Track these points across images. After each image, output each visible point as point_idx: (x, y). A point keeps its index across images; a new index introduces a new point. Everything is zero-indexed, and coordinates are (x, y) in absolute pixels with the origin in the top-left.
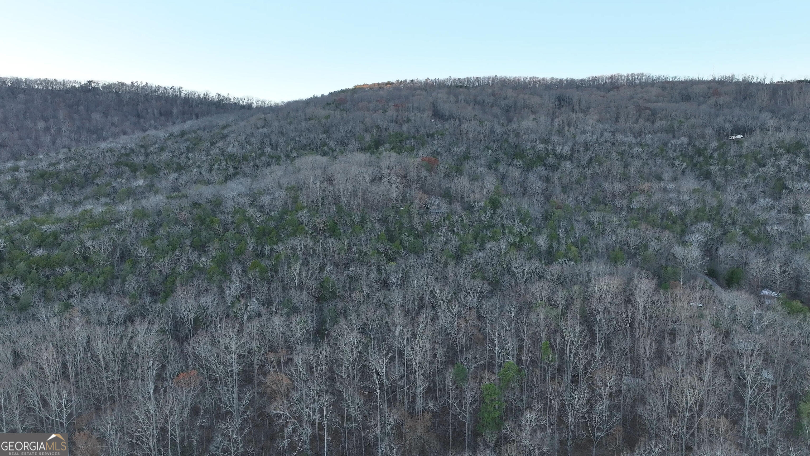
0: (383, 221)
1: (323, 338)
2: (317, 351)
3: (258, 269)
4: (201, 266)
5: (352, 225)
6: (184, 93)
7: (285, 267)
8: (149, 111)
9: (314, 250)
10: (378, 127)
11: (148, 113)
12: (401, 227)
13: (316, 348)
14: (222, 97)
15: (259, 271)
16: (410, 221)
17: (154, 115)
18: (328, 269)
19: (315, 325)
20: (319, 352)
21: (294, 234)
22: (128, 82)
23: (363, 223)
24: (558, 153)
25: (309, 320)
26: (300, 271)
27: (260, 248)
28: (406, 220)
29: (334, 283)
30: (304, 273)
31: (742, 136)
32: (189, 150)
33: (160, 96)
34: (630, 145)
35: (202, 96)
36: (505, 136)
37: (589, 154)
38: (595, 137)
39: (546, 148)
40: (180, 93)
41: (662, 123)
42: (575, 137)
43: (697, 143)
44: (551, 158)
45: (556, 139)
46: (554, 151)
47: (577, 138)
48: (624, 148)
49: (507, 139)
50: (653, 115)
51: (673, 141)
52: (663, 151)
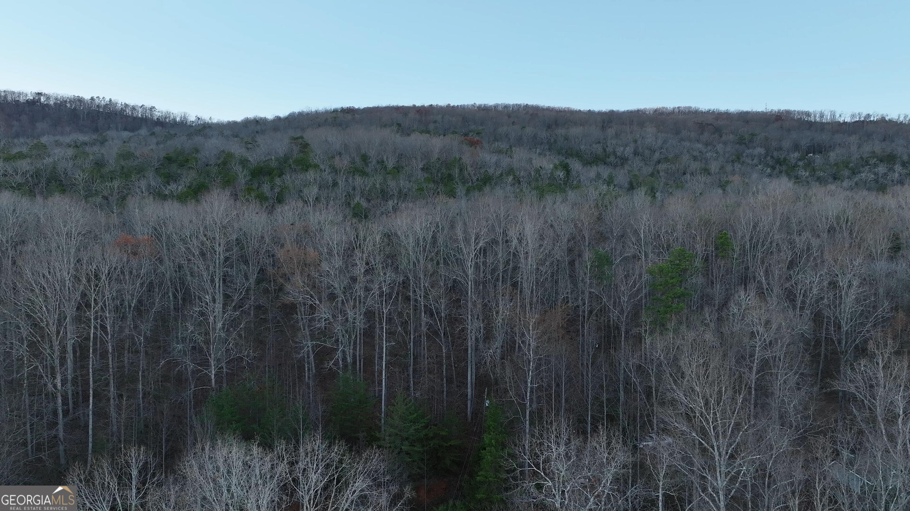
6: (156, 115)
10: (399, 125)
24: (618, 154)
33: (127, 117)
34: (700, 152)
35: (178, 119)
36: (552, 140)
37: (657, 155)
38: (660, 142)
39: (605, 150)
40: (151, 115)
41: (731, 137)
42: (635, 141)
43: (775, 154)
44: (612, 159)
45: (614, 142)
46: (614, 153)
47: (639, 142)
48: (695, 153)
49: (555, 141)
50: (718, 130)
51: (748, 151)
52: (738, 158)
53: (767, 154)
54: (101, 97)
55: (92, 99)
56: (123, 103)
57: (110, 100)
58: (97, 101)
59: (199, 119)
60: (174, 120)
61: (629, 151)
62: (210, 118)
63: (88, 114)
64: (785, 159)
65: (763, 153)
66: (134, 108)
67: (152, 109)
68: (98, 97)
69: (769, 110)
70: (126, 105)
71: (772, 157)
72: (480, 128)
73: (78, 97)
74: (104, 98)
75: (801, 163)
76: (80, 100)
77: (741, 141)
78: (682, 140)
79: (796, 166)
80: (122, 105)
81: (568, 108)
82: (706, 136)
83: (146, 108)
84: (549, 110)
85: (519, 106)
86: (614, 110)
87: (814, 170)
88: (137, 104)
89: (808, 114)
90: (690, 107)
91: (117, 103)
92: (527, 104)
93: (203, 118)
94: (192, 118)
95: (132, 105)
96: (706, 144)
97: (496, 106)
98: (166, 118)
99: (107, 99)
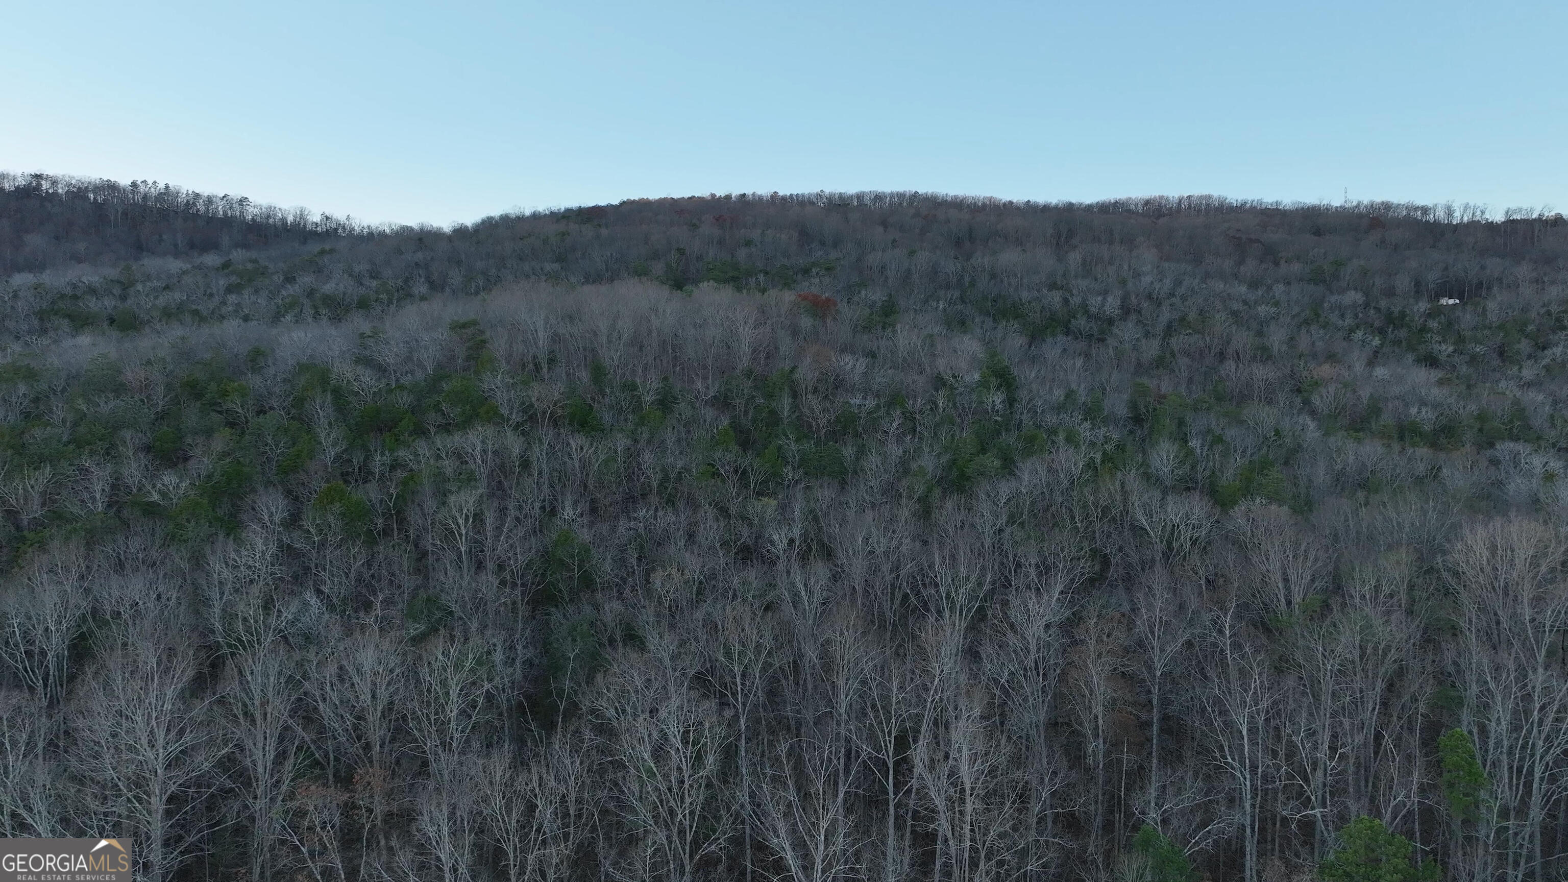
0: (722, 402)
1: (549, 727)
2: (522, 778)
3: (337, 507)
4: (156, 497)
5: (637, 406)
6: (251, 212)
7: (430, 505)
8: (165, 237)
9: (525, 464)
10: (681, 251)
11: (161, 240)
12: (774, 419)
13: (520, 763)
14: (334, 226)
15: (343, 515)
16: (795, 407)
17: (176, 245)
18: (568, 512)
19: (518, 675)
20: (535, 778)
21: (465, 424)
22: (124, 181)
23: (665, 403)
24: (1093, 310)
25: (498, 657)
26: (478, 517)
27: (357, 458)
28: (786, 402)
29: (588, 551)
30: (490, 519)
31: (1458, 301)
32: (229, 290)
33: (197, 215)
34: (1245, 302)
35: (290, 219)
36: (967, 279)
37: (1166, 315)
38: (1168, 283)
39: (1066, 301)
40: (242, 213)
41: (1296, 267)
42: (1123, 282)
43: (1383, 303)
44: (1081, 322)
45: (1083, 283)
46: (1084, 306)
47: (1130, 284)
48: (1236, 306)
49: (973, 284)
50: (1270, 254)
51: (1334, 298)
52: (1317, 315)
53: (1367, 305)
54: (150, 182)
55: (134, 184)
56: (190, 192)
57: (167, 187)
58: (142, 189)
59: (327, 218)
60: (284, 220)
61: (1112, 305)
62: (348, 218)
63: (125, 214)
64: (1403, 315)
65: (1360, 302)
66: (210, 200)
67: (243, 201)
68: (144, 182)
69: (1355, 204)
70: (197, 196)
71: (1378, 310)
72: (833, 255)
73: (109, 181)
74: (155, 182)
75: (1433, 324)
76: (111, 187)
77: (1317, 278)
78: (1207, 276)
79: (1423, 330)
80: (187, 194)
81: (990, 199)
82: (1250, 267)
83: (232, 199)
84: (958, 204)
85: (901, 196)
86: (1074, 201)
87: (1461, 340)
88: (215, 194)
89: (1425, 210)
90: (1209, 197)
91: (178, 193)
92: (916, 193)
93: (335, 217)
94: (315, 217)
95: (206, 194)
96: (1254, 284)
97: (860, 197)
98: (269, 217)
99: (161, 186)
